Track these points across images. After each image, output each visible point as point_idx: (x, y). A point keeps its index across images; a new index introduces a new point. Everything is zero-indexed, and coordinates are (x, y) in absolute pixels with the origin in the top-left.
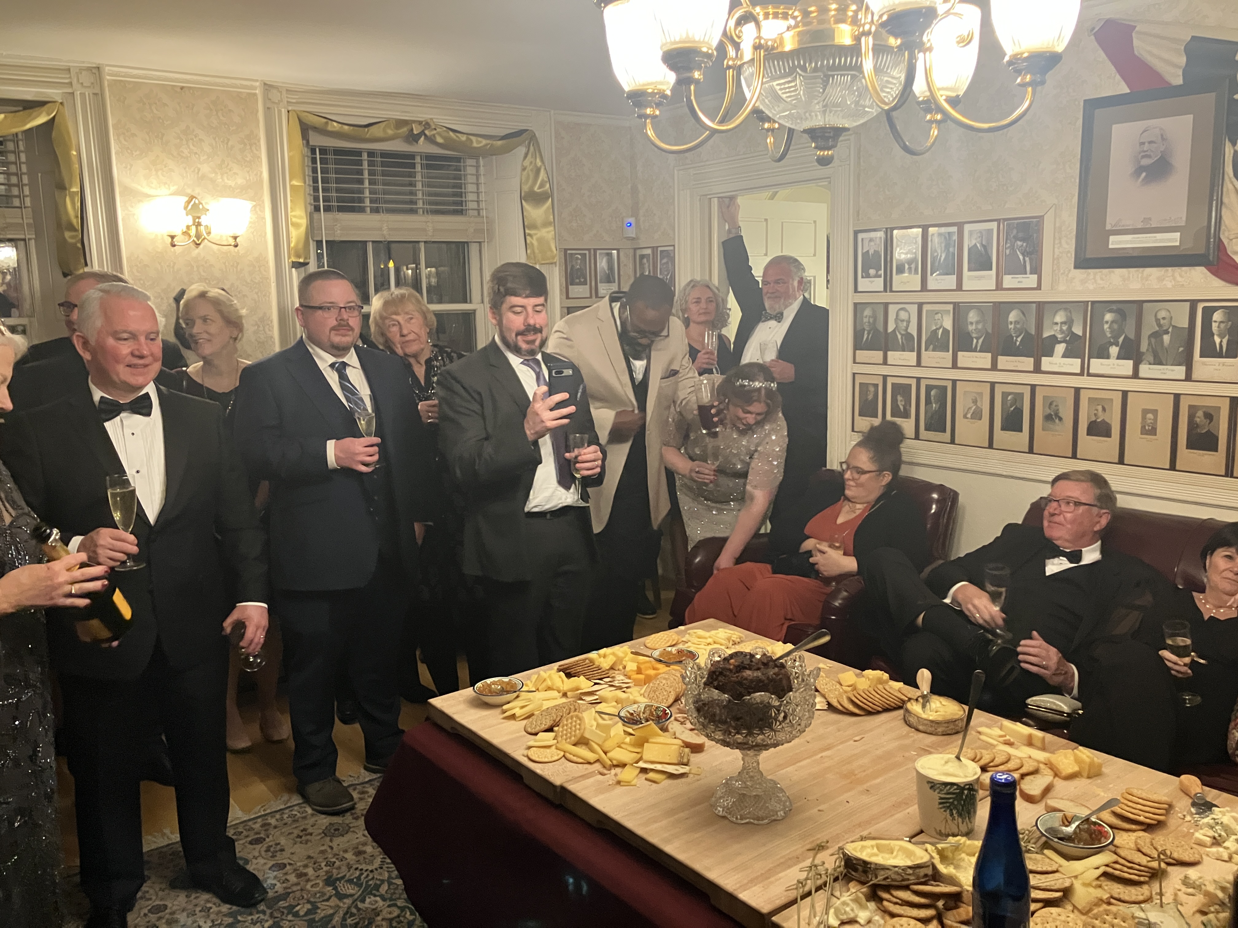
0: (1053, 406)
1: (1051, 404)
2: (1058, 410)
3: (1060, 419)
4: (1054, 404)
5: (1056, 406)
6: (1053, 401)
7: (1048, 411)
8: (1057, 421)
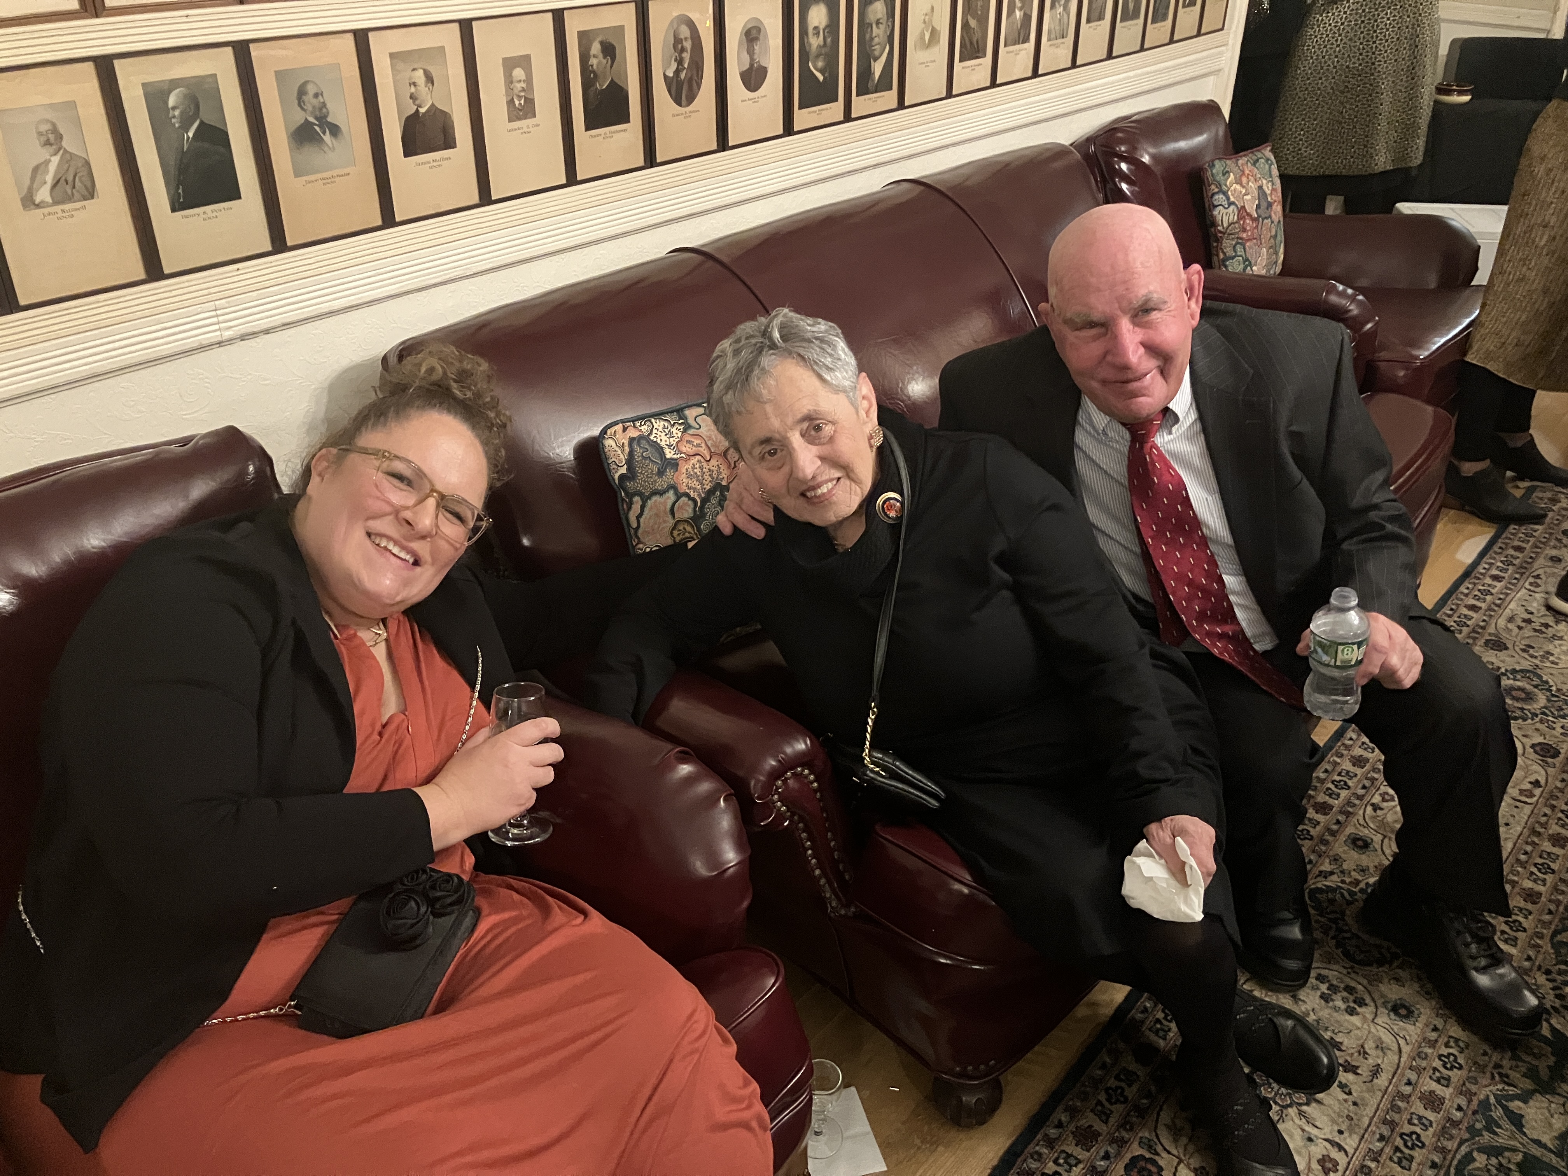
0: (309, 98)
1: (302, 92)
2: (324, 105)
3: (335, 130)
4: (311, 89)
5: (316, 96)
6: (306, 83)
7: (299, 117)
8: (327, 138)
